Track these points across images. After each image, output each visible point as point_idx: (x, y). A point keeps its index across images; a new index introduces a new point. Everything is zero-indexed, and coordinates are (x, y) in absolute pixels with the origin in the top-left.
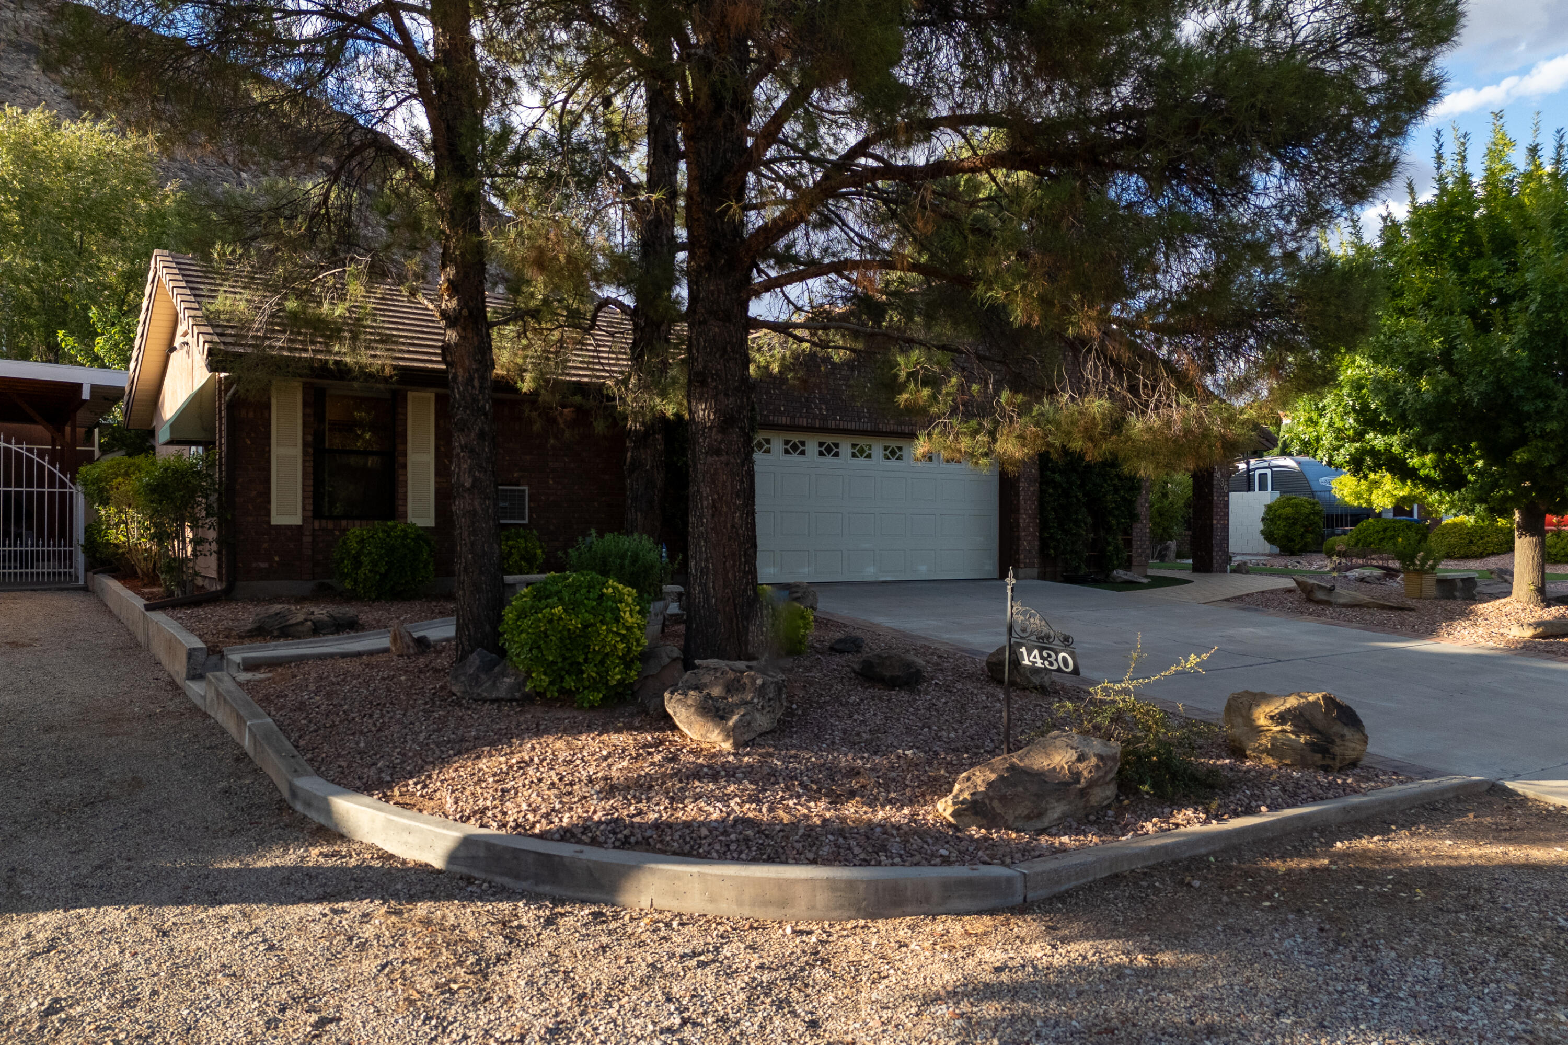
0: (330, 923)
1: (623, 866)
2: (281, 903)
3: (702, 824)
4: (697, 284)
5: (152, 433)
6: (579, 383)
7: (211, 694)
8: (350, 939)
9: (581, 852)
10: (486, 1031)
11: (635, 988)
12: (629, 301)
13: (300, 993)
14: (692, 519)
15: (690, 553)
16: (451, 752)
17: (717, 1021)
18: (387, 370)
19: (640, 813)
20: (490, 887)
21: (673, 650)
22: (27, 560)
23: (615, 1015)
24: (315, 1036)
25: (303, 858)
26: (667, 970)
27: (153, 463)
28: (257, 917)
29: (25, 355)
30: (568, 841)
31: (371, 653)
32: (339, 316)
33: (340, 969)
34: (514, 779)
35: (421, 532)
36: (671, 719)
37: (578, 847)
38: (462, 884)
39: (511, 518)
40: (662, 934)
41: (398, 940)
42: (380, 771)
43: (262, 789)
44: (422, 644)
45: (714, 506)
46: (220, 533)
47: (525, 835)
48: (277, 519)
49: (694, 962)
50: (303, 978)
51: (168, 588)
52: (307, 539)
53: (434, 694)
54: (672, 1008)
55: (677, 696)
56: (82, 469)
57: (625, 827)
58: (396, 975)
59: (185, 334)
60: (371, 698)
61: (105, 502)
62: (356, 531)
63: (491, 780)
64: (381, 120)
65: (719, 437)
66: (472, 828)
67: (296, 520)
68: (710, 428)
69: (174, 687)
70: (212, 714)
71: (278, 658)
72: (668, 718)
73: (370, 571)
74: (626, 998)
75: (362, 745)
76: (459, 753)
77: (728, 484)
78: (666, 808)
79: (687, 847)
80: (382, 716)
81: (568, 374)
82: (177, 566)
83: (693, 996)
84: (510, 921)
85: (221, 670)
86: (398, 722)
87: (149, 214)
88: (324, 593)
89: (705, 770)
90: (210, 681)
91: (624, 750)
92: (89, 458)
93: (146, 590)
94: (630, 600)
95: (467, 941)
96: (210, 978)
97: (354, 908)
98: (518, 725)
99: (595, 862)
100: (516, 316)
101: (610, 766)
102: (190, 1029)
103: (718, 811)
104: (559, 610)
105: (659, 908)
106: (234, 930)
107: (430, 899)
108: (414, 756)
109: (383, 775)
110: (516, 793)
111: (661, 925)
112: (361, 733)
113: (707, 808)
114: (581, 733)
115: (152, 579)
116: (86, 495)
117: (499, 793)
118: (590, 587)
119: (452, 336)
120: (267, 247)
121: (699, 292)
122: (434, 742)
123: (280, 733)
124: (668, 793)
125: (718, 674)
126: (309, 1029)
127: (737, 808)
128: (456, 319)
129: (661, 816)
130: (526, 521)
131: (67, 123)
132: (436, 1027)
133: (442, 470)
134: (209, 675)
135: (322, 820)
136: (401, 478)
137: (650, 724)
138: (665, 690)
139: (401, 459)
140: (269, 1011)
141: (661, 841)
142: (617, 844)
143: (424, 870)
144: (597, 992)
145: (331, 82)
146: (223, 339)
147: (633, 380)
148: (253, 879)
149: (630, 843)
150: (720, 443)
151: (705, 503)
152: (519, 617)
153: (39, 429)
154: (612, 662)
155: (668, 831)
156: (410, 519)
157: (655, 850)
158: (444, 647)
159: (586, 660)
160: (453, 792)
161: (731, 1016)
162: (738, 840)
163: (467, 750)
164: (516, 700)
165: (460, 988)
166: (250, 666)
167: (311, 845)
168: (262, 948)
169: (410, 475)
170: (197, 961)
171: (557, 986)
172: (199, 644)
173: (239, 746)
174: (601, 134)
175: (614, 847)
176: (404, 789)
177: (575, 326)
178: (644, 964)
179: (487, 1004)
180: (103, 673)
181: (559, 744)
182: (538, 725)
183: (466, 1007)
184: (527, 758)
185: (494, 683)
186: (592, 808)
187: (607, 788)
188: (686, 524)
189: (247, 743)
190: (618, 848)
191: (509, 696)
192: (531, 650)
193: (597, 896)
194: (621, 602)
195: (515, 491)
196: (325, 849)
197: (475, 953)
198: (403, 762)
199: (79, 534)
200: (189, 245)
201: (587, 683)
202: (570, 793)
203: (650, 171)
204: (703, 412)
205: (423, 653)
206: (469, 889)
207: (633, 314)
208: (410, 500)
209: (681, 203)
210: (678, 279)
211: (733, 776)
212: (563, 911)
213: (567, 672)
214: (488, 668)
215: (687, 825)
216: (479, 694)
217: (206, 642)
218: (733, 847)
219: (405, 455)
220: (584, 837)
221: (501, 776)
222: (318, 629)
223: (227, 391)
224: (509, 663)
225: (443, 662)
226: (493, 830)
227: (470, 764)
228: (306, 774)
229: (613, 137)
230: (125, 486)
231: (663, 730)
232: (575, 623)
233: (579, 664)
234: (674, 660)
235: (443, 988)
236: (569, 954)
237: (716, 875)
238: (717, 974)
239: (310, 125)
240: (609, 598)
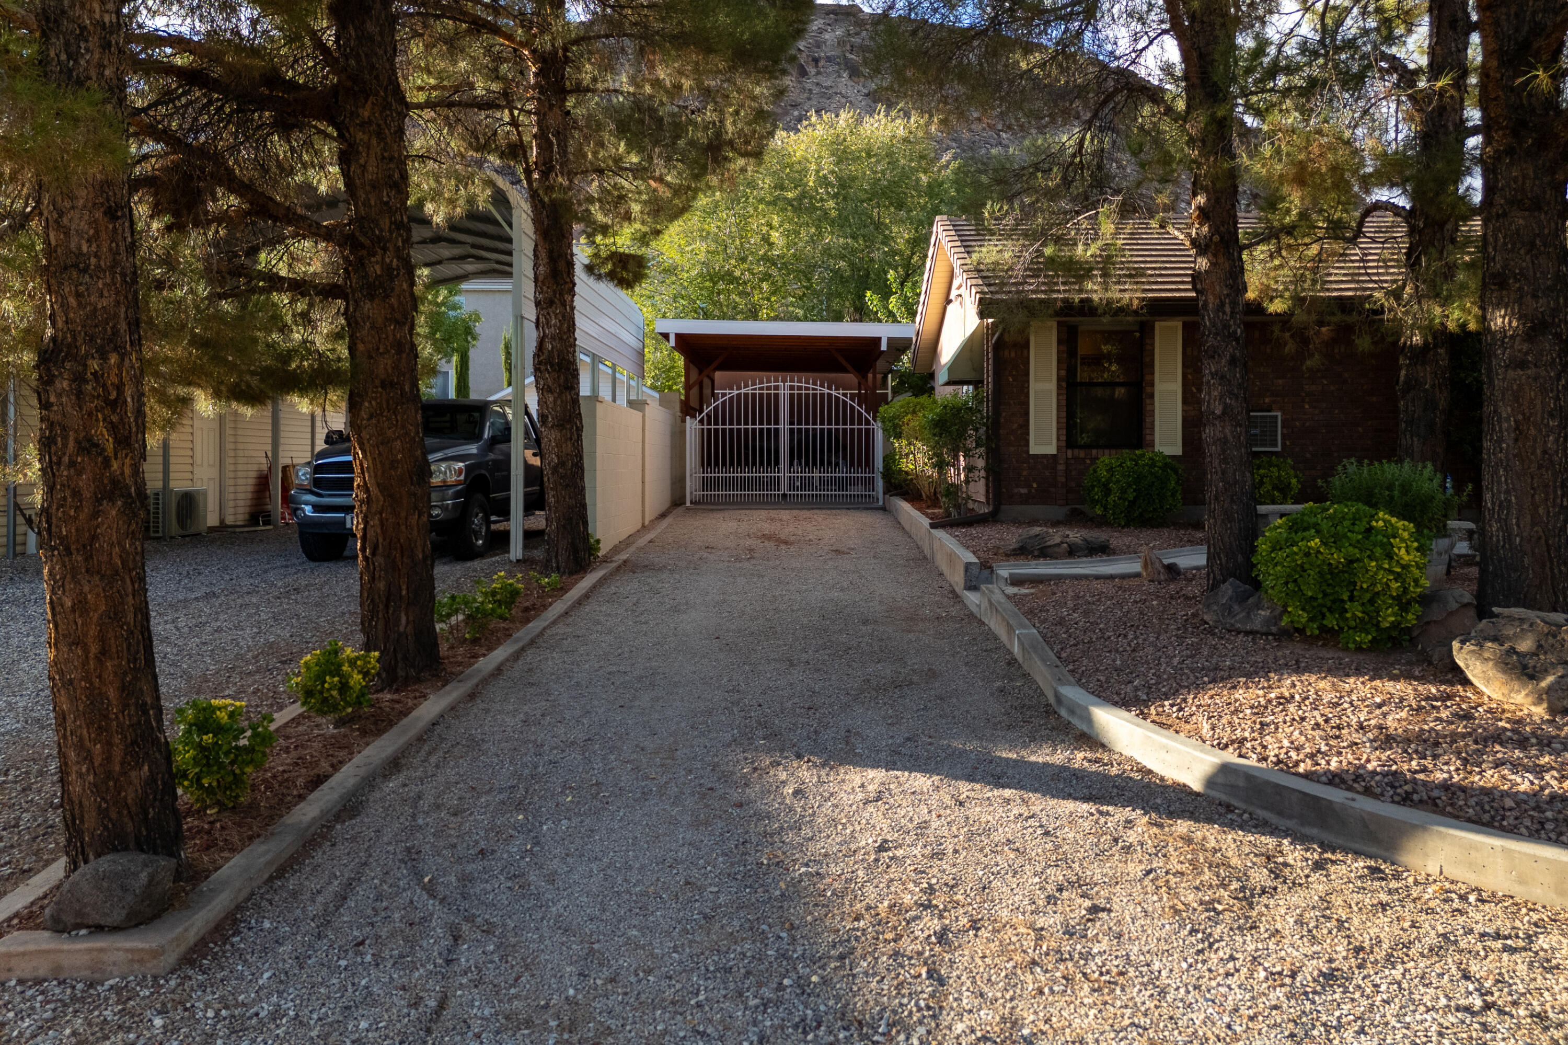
0: (1097, 822)
1: (1405, 823)
2: (1053, 796)
3: (1504, 794)
4: (1494, 171)
5: (932, 376)
6: (1340, 298)
7: (985, 604)
8: (1116, 840)
9: (1353, 800)
10: (1255, 958)
11: (1422, 955)
12: (1403, 202)
13: (1074, 878)
14: (1487, 444)
15: (1484, 483)
16: (1206, 679)
17: (1532, 1016)
18: (1136, 302)
19: (1424, 770)
20: (1252, 819)
21: (1464, 594)
22: (842, 484)
23: (1399, 977)
24: (1089, 920)
25: (1070, 760)
26: (1463, 944)
27: (935, 402)
28: (1033, 804)
29: (838, 318)
30: (1336, 786)
31: (1123, 577)
32: (1092, 256)
33: (1108, 865)
34: (1274, 714)
35: (1168, 460)
36: (1462, 672)
37: (1350, 795)
38: (1222, 810)
39: (1262, 445)
40: (1455, 906)
41: (1160, 850)
42: (1137, 689)
43: (1031, 692)
44: (1172, 569)
45: (1517, 428)
46: (987, 462)
47: (1288, 772)
48: (1034, 449)
49: (1499, 944)
50: (1076, 866)
51: (947, 510)
52: (1061, 467)
53: (1186, 620)
54: (1471, 987)
55: (1468, 647)
56: (881, 409)
57: (1406, 782)
58: (1160, 883)
59: (959, 287)
60: (1124, 619)
61: (898, 436)
62: (1106, 459)
63: (1248, 711)
64: (1133, 62)
65: (1525, 347)
66: (1230, 756)
67: (1051, 449)
68: (1512, 337)
69: (956, 596)
70: (986, 622)
71: (1039, 575)
72: (1457, 670)
73: (1119, 498)
74: (1412, 964)
75: (1118, 662)
76: (1213, 681)
77: (1538, 402)
78: (1457, 769)
79: (1486, 817)
80: (1136, 638)
81: (1328, 290)
82: (952, 491)
83: (1498, 981)
84: (1274, 857)
85: (992, 583)
86: (1152, 644)
87: (929, 185)
88: (1076, 518)
89: (1509, 734)
90: (984, 593)
91: (1402, 700)
92: (884, 399)
93: (930, 511)
94: (1406, 535)
95: (1230, 866)
96: (999, 849)
97: (1120, 814)
98: (1276, 660)
99: (1369, 813)
100: (1271, 234)
101: (1385, 715)
102: (984, 888)
103: (1527, 783)
104: (1315, 543)
105: (1451, 877)
106: (1015, 811)
107: (1190, 819)
108: (1168, 679)
109: (1139, 693)
110: (1277, 728)
111: (1454, 896)
112: (1117, 651)
113: (1513, 777)
114: (1348, 676)
115: (934, 501)
116: (884, 430)
117: (1258, 726)
118: (1355, 520)
119: (1203, 263)
120: (1027, 200)
121: (1497, 181)
122: (1188, 668)
123: (1044, 644)
124: (1460, 753)
125: (1525, 627)
126: (1084, 912)
127: (1554, 783)
128: (1207, 246)
129: (1451, 777)
130: (1279, 449)
131: (867, 118)
132: (1203, 941)
133: (1190, 397)
134: (983, 587)
135: (1084, 728)
136: (1149, 408)
137: (1435, 675)
138: (1454, 639)
139: (1148, 390)
140: (1049, 887)
141: (1452, 805)
142: (1397, 798)
143: (1183, 789)
144: (1376, 949)
145: (1088, 35)
146: (992, 289)
147: (1408, 289)
148: (1029, 771)
149: (1412, 801)
150: (1527, 354)
151: (1505, 425)
152: (1274, 549)
153: (851, 378)
154: (1384, 602)
155: (1462, 796)
156: (1158, 448)
157: (1443, 813)
158: (1194, 575)
159: (1351, 599)
160: (1209, 718)
161: (1551, 1015)
162: (1556, 820)
163: (1222, 679)
164: (1272, 634)
165: (1224, 910)
166: (1016, 581)
167: (1075, 748)
168: (1039, 831)
169: (1157, 404)
170: (987, 832)
171: (1330, 932)
172: (974, 560)
173: (1010, 652)
174: (1372, 23)
175: (1393, 802)
176: (1160, 709)
177: (1336, 238)
178: (1433, 933)
179: (1253, 932)
180: (902, 579)
181: (1322, 684)
182: (1297, 662)
183: (1231, 929)
184: (1287, 694)
185: (1248, 614)
186: (1365, 757)
187: (1382, 737)
188: (1479, 450)
189: (1016, 649)
190: (1398, 803)
191: (1265, 629)
192: (1286, 583)
193: (1373, 850)
194: (1395, 537)
195: (1266, 417)
196: (1089, 755)
197: (1239, 879)
198: (1157, 683)
199: (879, 464)
200: (964, 209)
201: (1353, 623)
202: (1337, 737)
203: (1432, 52)
204: (1499, 320)
205: (1173, 580)
206: (1229, 816)
207: (1409, 216)
208: (1157, 429)
209: (1473, 80)
210: (1468, 168)
211: (1549, 745)
212: (1334, 858)
213: (1330, 609)
214: (1242, 598)
215: (1485, 791)
216: (1232, 625)
217: (979, 558)
218: (1549, 826)
219: (1153, 385)
220: (1356, 785)
221: (1259, 710)
222: (1072, 552)
223: (993, 335)
224: (1264, 596)
225: (1193, 589)
226: (1252, 761)
227: (1225, 693)
228: (1070, 684)
229: (1387, 23)
230: (913, 422)
231: (1452, 684)
232: (1337, 557)
233: (1343, 601)
234: (1465, 606)
235: (1209, 906)
236: (1342, 903)
237: (1525, 854)
238: (1531, 964)
239: (1067, 82)
240: (1378, 531)
